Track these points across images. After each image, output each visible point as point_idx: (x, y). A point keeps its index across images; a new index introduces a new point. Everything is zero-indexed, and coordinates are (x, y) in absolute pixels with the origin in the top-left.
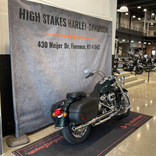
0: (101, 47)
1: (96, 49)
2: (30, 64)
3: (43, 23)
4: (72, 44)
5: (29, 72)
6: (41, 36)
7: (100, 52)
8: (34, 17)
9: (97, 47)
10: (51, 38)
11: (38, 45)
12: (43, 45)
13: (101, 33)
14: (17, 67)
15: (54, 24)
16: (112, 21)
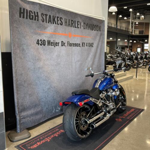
0: (95, 45)
1: (90, 47)
2: (30, 61)
3: (42, 22)
4: (68, 42)
5: (29, 69)
6: (40, 35)
7: (93, 49)
8: (33, 16)
9: (91, 45)
10: (49, 36)
11: (37, 43)
12: (41, 42)
13: (94, 31)
14: (17, 64)
15: (51, 23)
16: (104, 20)
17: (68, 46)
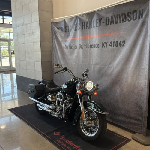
4: (85, 44)
12: (66, 47)
13: (128, 22)
17: (85, 48)
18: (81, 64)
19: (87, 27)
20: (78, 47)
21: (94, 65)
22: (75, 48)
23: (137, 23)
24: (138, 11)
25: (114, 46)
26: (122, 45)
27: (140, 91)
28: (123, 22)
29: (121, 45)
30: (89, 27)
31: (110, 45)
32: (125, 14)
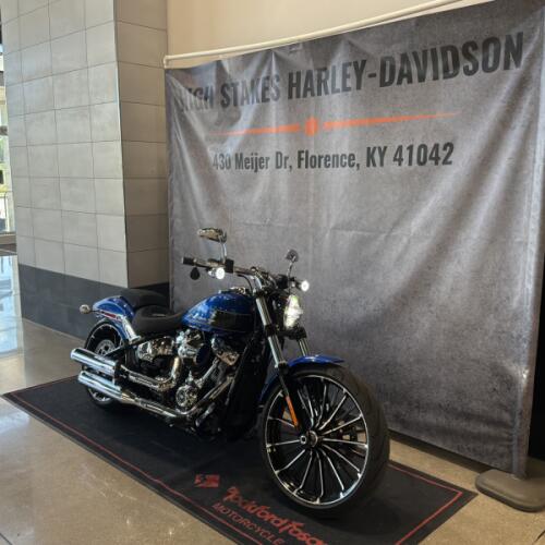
1: (422, 164)
3: (221, 109)
4: (300, 153)
11: (214, 165)
12: (222, 162)
13: (465, 78)
17: (299, 167)
18: (281, 225)
19: (306, 90)
20: (272, 163)
21: (335, 228)
22: (261, 168)
23: (500, 81)
24: (503, 41)
25: (410, 163)
26: (442, 158)
27: (505, 321)
28: (444, 78)
29: (436, 159)
30: (316, 92)
31: (395, 159)
32: (454, 49)
